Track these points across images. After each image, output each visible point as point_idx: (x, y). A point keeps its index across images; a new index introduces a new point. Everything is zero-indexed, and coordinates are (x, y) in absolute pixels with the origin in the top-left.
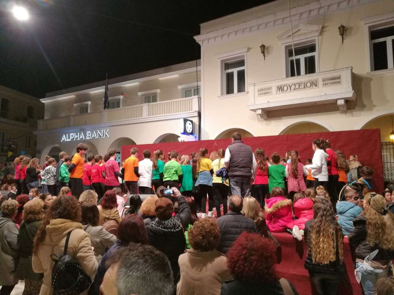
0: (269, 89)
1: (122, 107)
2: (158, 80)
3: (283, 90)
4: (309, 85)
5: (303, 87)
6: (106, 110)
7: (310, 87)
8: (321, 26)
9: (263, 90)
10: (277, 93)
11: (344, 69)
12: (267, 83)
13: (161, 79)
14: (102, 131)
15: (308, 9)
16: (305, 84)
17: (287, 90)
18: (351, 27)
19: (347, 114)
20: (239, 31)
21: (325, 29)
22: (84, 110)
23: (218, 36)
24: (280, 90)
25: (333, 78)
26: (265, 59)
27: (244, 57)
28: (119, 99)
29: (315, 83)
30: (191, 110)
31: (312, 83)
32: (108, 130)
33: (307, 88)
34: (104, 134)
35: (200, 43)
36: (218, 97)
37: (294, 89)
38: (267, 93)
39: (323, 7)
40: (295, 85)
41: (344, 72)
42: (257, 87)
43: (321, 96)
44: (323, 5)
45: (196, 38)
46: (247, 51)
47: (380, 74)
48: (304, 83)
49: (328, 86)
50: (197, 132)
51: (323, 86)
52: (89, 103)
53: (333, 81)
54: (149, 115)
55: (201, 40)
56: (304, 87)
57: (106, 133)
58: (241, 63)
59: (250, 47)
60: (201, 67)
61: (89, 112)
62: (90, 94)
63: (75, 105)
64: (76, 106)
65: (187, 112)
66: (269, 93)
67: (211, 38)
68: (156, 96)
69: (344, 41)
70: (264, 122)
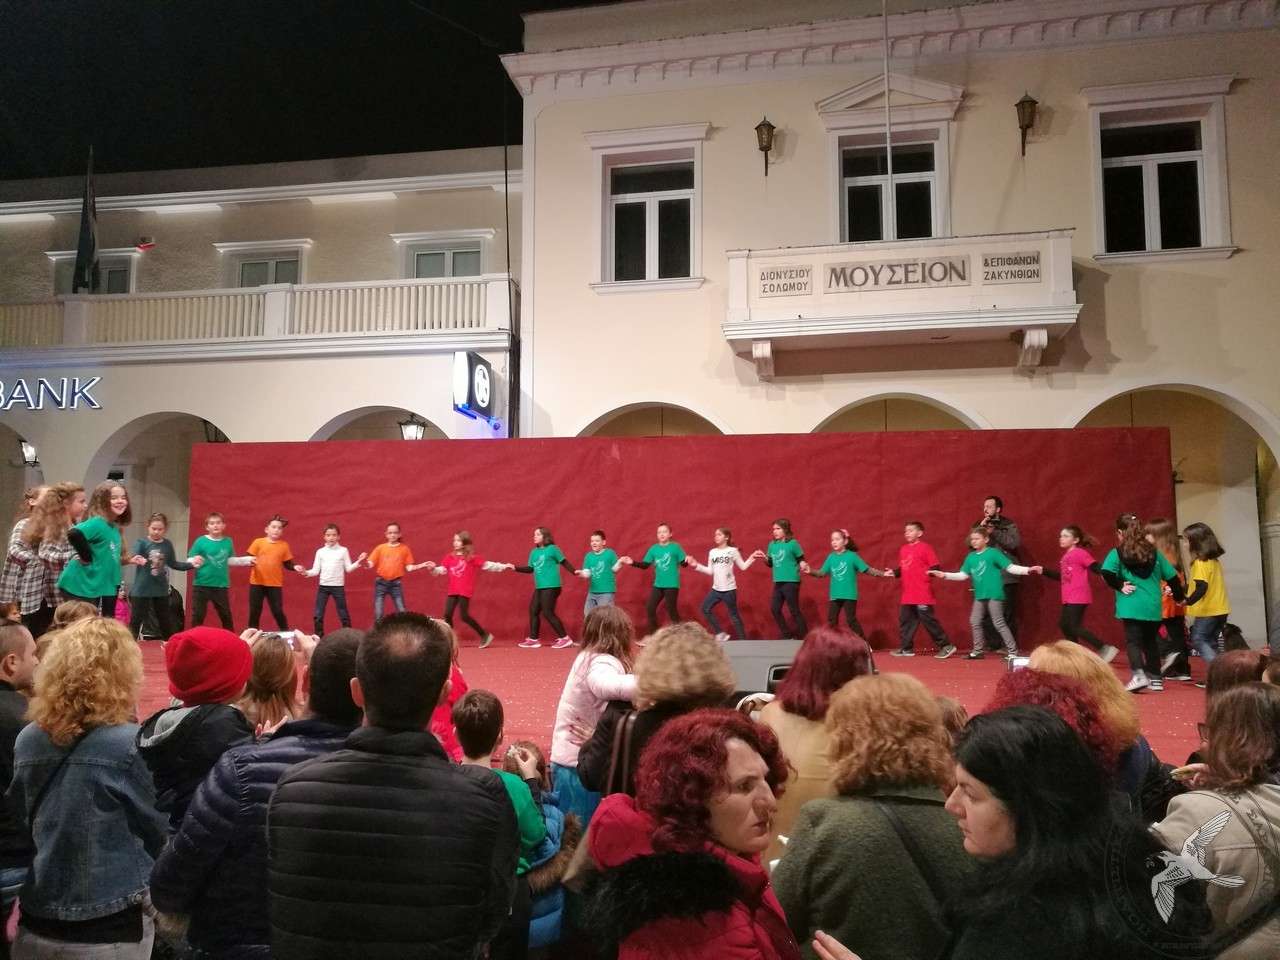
0: (803, 272)
1: (139, 289)
2: (309, 201)
3: (850, 283)
4: (938, 271)
5: (920, 278)
6: (84, 294)
7: (943, 279)
8: (960, 91)
9: (778, 275)
10: (833, 289)
11: (1051, 233)
12: (796, 254)
13: (317, 201)
14: (65, 380)
15: (918, 30)
16: (927, 267)
17: (863, 284)
18: (1049, 108)
19: (1036, 380)
20: (677, 61)
21: (970, 103)
23: (597, 69)
24: (842, 279)
25: (1015, 259)
26: (766, 174)
27: (693, 157)
28: (126, 262)
29: (960, 268)
30: (478, 325)
31: (948, 266)
32: (98, 379)
33: (934, 284)
34: (74, 394)
36: (593, 286)
37: (890, 283)
38: (792, 287)
39: (966, 31)
40: (891, 267)
41: (1051, 241)
42: (759, 265)
43: (979, 312)
44: (967, 25)
45: (510, 62)
46: (703, 135)
47: (1131, 264)
48: (924, 265)
49: (1001, 281)
50: (504, 407)
51: (986, 282)
53: (1016, 268)
54: (292, 332)
56: (924, 281)
57: (85, 391)
58: (683, 176)
59: (715, 125)
60: (522, 175)
65: (459, 330)
66: (799, 287)
68: (297, 261)
69: (1027, 149)
70: (759, 388)
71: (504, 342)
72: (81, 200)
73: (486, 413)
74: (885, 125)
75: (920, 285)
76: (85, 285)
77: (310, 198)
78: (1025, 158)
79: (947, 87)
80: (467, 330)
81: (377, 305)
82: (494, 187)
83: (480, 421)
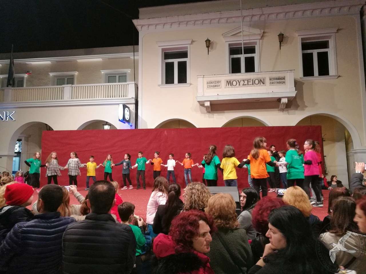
0: (218, 82)
1: (27, 86)
2: (77, 61)
3: (232, 85)
4: (257, 82)
5: (252, 84)
6: (10, 87)
7: (258, 84)
8: (262, 31)
9: (212, 83)
10: (227, 87)
11: (288, 71)
12: (216, 77)
13: (79, 61)
14: (4, 112)
15: (251, 14)
16: (254, 81)
17: (236, 85)
18: (287, 36)
19: (284, 112)
20: (183, 22)
21: (265, 34)
23: (160, 24)
24: (230, 84)
25: (278, 78)
26: (208, 54)
27: (188, 49)
28: (23, 78)
29: (263, 81)
30: (126, 97)
31: (259, 80)
32: (14, 112)
33: (256, 85)
34: (7, 116)
35: (139, 28)
36: (159, 85)
37: (243, 85)
38: (216, 86)
39: (264, 15)
40: (243, 81)
41: (288, 73)
42: (206, 80)
43: (268, 93)
44: (264, 13)
45: (135, 22)
46: (190, 43)
47: (309, 80)
48: (253, 80)
49: (274, 85)
50: (133, 120)
51: (270, 85)
53: (278, 81)
54: (72, 98)
55: (140, 25)
56: (253, 84)
57: (10, 115)
58: (184, 55)
59: (194, 40)
60: (138, 54)
65: (120, 98)
66: (218, 86)
67: (151, 25)
68: (73, 78)
69: (282, 47)
70: (207, 114)
71: (134, 101)
72: (9, 60)
73: (128, 122)
74: (242, 40)
75: (252, 85)
76: (10, 85)
77: (77, 60)
78: (281, 50)
79: (259, 30)
80: (123, 98)
81: (97, 91)
82: (130, 57)
83: (127, 124)
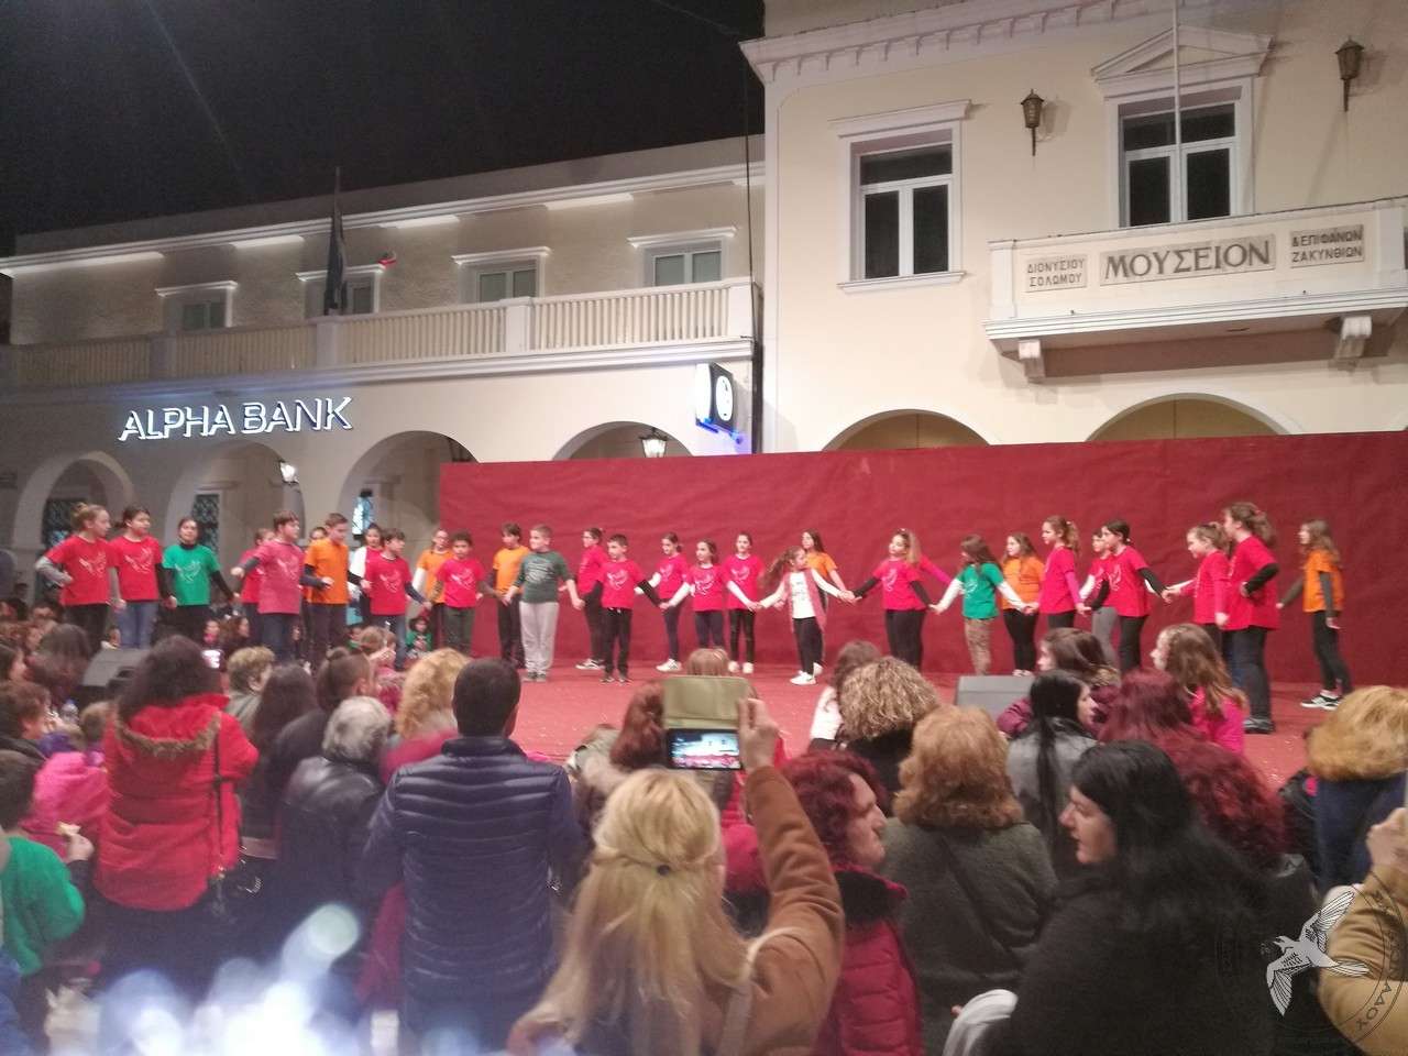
0: (1075, 262)
1: (383, 308)
2: (546, 208)
3: (1130, 274)
4: (1235, 255)
5: (1214, 264)
6: (334, 316)
7: (1241, 263)
8: (1267, 40)
9: (1048, 267)
10: (1108, 282)
11: (1378, 203)
12: (1066, 243)
14: (319, 402)
16: (1222, 252)
17: (1146, 273)
18: (1378, 53)
19: (1359, 374)
20: (931, 33)
21: (1279, 54)
22: (203, 316)
23: (841, 49)
24: (1121, 268)
25: (1332, 235)
26: (1034, 154)
27: (950, 139)
28: (370, 278)
29: (1262, 250)
30: (719, 334)
31: (1248, 248)
32: (347, 400)
33: (1230, 269)
34: (328, 414)
35: (764, 72)
36: (841, 286)
37: (1177, 270)
38: (1064, 279)
40: (1178, 253)
41: (1377, 212)
42: (1025, 256)
43: (1286, 299)
45: (751, 50)
46: (961, 114)
48: (1218, 249)
49: (1313, 262)
50: (747, 419)
51: (1296, 264)
52: (231, 287)
53: (1332, 246)
54: (533, 347)
55: (769, 61)
56: (1218, 267)
57: (337, 411)
58: (939, 160)
59: (974, 103)
60: (764, 167)
61: (229, 323)
62: (234, 249)
63: (162, 293)
64: (168, 299)
65: (700, 340)
66: (1071, 279)
67: (811, 55)
68: (534, 271)
69: (1350, 103)
71: (747, 350)
72: (330, 220)
73: (728, 426)
74: (1173, 88)
75: (1213, 271)
76: (334, 306)
77: (546, 204)
78: (1349, 113)
79: (1252, 37)
80: (709, 339)
81: (617, 313)
82: (734, 180)
83: (723, 435)
